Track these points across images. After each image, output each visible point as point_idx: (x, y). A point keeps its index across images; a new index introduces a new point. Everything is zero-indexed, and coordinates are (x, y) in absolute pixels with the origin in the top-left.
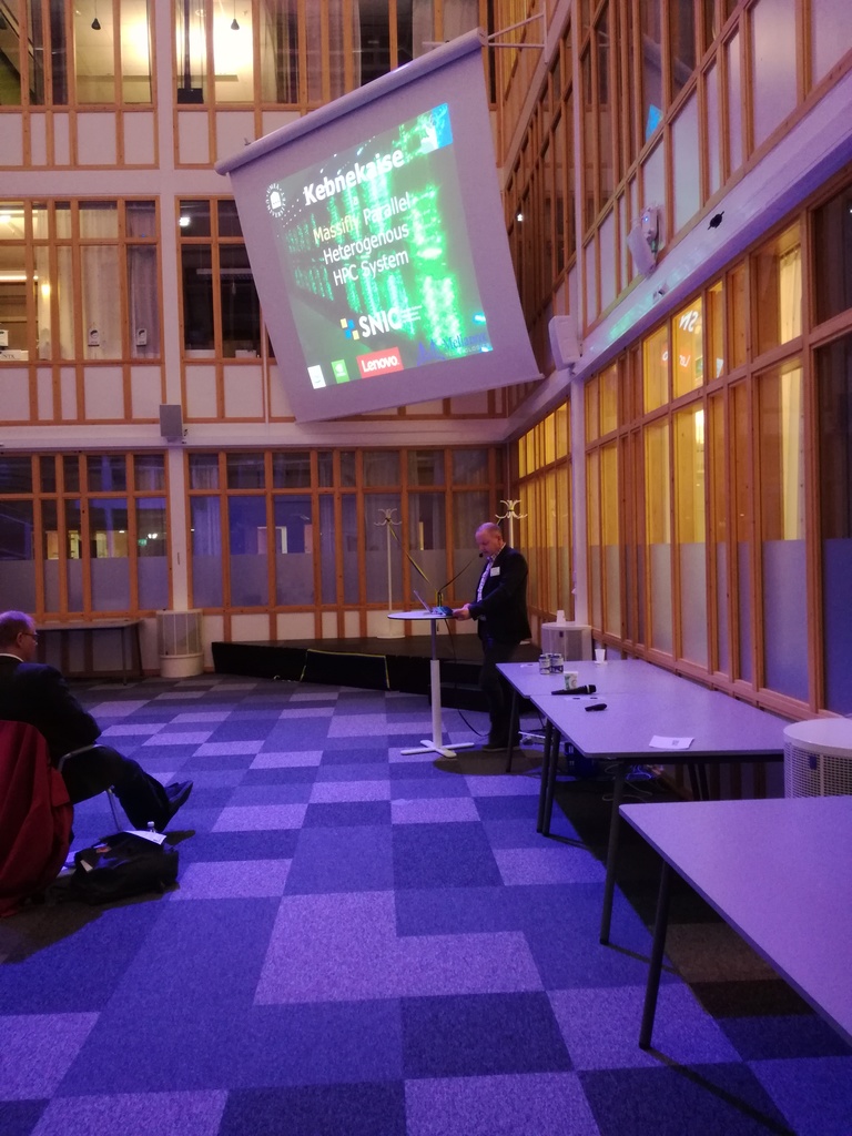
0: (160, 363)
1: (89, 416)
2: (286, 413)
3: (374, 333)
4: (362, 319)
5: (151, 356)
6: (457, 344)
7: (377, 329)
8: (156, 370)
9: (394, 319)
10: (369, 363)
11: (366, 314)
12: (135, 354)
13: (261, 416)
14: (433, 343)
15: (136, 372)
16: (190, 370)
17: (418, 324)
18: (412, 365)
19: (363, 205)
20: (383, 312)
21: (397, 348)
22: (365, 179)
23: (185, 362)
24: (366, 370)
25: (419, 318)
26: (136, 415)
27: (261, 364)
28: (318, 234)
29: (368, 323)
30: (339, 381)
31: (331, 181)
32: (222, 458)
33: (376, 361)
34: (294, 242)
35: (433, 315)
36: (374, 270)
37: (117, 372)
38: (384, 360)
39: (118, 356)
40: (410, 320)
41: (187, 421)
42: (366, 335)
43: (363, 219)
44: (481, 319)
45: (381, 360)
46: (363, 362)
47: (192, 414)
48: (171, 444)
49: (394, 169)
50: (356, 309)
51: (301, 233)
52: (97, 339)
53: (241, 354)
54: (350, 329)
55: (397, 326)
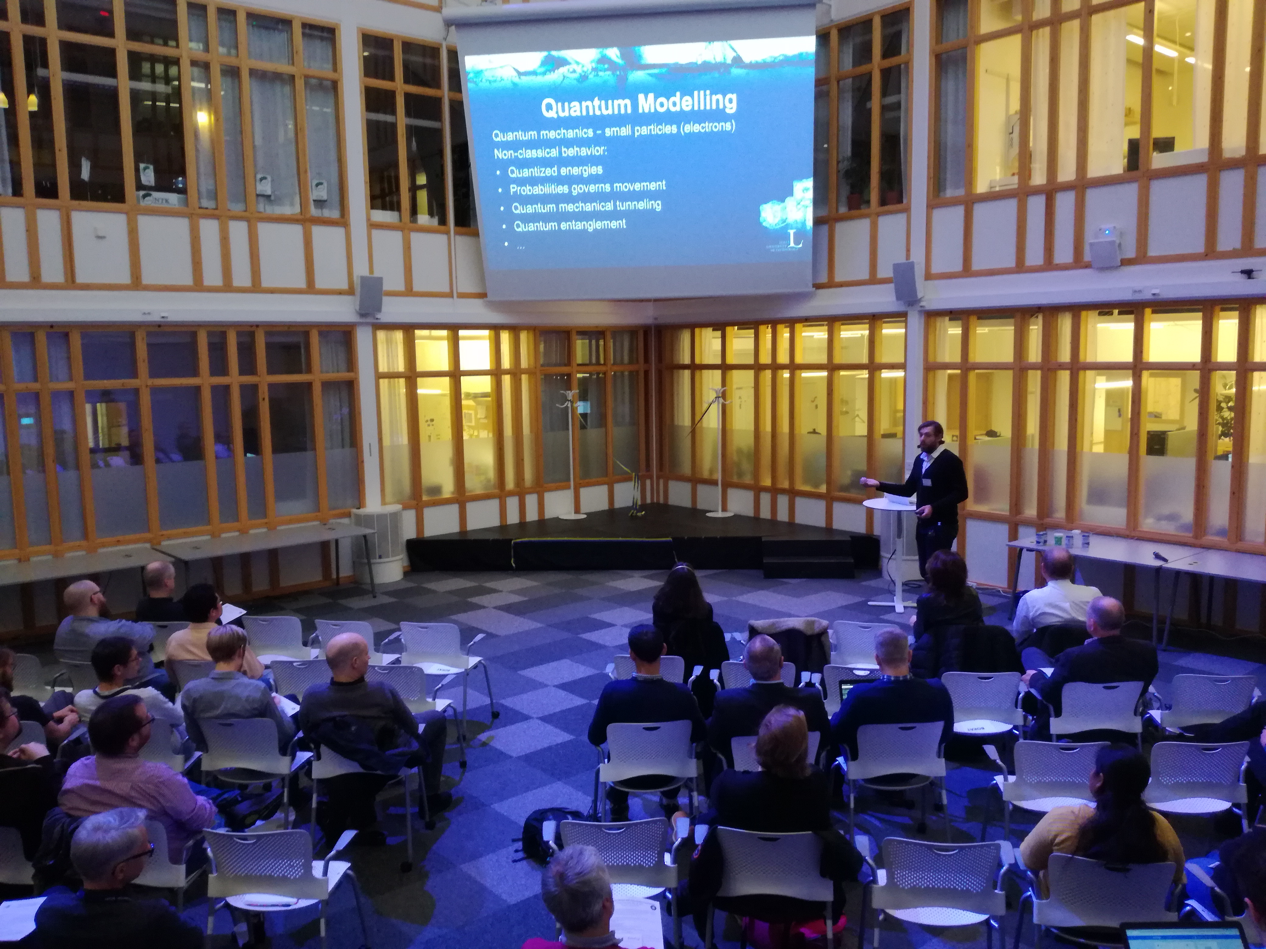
0: (344, 223)
1: (265, 284)
8: (339, 232)
12: (314, 211)
13: (449, 290)
15: (317, 231)
16: (377, 234)
23: (373, 226)
26: (321, 284)
27: (446, 232)
37: (297, 230)
39: (295, 211)
41: (383, 294)
48: (362, 320)
52: (266, 187)
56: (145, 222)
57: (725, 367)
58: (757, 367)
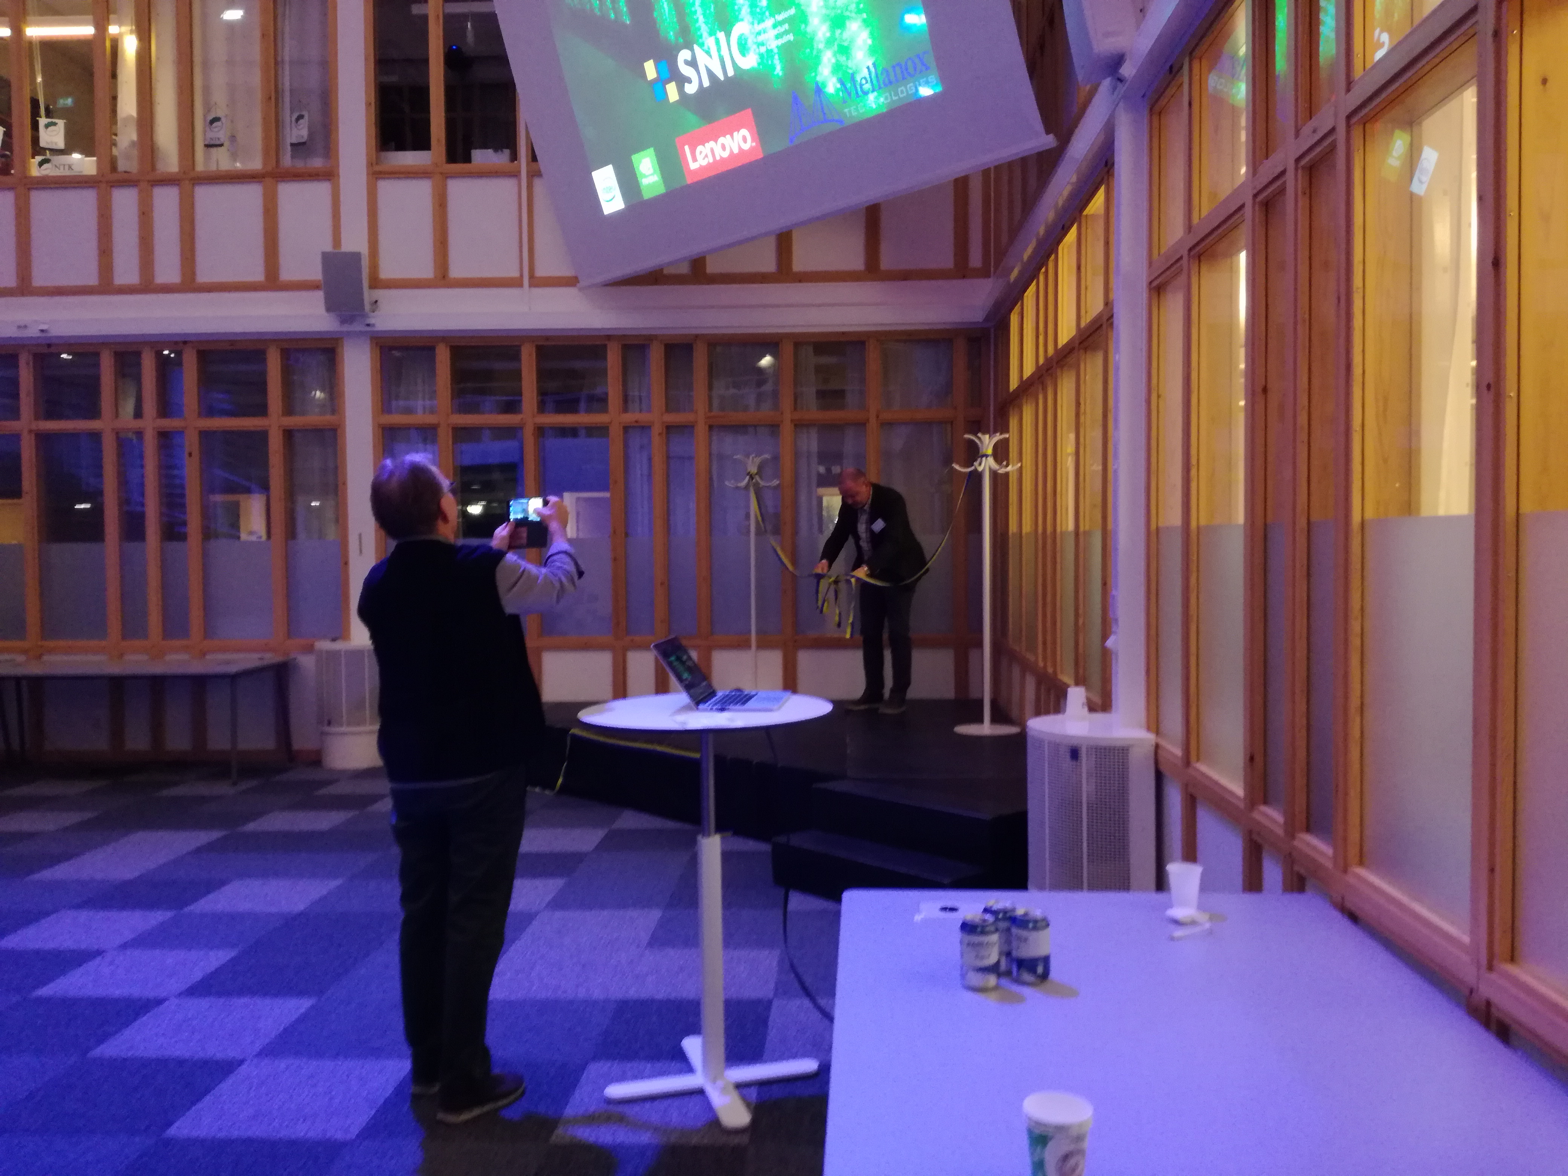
0: (329, 175)
1: (203, 277)
2: (564, 271)
3: (706, 83)
4: (684, 55)
5: (317, 163)
6: (867, 87)
7: (711, 74)
8: (321, 190)
9: (743, 49)
10: (700, 148)
11: (689, 45)
12: (287, 160)
13: (515, 274)
14: (819, 90)
15: (288, 191)
16: (387, 188)
17: (789, 51)
18: (780, 145)
20: (721, 35)
21: (747, 114)
23: (376, 174)
24: (693, 166)
25: (791, 37)
26: (287, 274)
27: (515, 175)
29: (693, 63)
30: (647, 195)
32: (443, 356)
33: (712, 144)
35: (819, 28)
37: (253, 193)
38: (725, 140)
39: (256, 164)
40: (774, 44)
41: (376, 283)
42: (691, 89)
44: (916, 20)
45: (721, 140)
46: (687, 148)
47: (386, 272)
48: (346, 328)
50: (671, 36)
52: (220, 133)
53: (481, 157)
54: (663, 82)
55: (748, 63)
56: (40, 200)
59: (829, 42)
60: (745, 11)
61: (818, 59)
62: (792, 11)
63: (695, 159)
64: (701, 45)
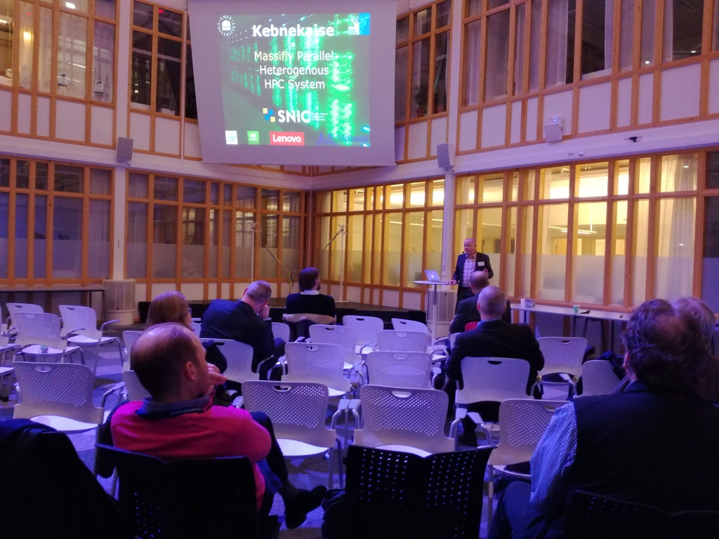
0: (112, 106)
1: (58, 136)
3: (288, 121)
4: (281, 111)
6: (347, 139)
7: (290, 119)
8: (109, 112)
9: (306, 117)
10: (279, 137)
12: (94, 98)
13: (178, 154)
14: (330, 135)
15: (94, 109)
16: (133, 115)
17: (322, 123)
18: (312, 144)
19: (298, 48)
21: (302, 134)
22: (303, 34)
23: (131, 110)
24: (274, 141)
25: (324, 120)
26: (94, 141)
27: (180, 120)
28: (257, 55)
30: (250, 143)
31: (276, 29)
32: (152, 178)
33: (285, 137)
34: (235, 54)
35: (335, 121)
36: (298, 87)
37: (82, 107)
38: (292, 138)
39: (81, 96)
40: (318, 120)
42: (281, 121)
43: (296, 56)
44: (367, 129)
45: (289, 137)
46: (274, 136)
47: (135, 146)
49: (326, 36)
50: (278, 105)
51: (243, 51)
52: (65, 81)
54: (269, 115)
55: (307, 121)
57: (348, 214)
58: (365, 213)
59: (337, 125)
60: (309, 108)
61: (332, 128)
62: (327, 114)
63: (276, 139)
64: (289, 111)
